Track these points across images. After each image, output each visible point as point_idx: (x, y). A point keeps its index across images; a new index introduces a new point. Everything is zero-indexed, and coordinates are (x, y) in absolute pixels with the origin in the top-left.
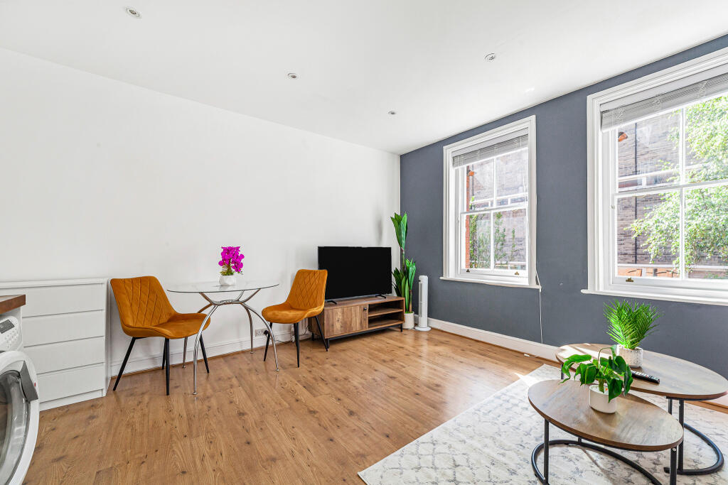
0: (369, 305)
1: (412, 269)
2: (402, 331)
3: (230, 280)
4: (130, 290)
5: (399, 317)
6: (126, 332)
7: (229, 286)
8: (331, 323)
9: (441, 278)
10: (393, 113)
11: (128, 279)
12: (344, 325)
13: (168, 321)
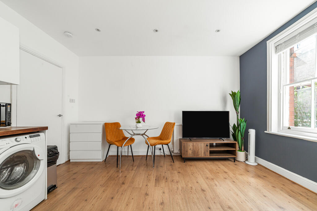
0: (210, 143)
1: (243, 125)
2: (234, 162)
3: (139, 125)
4: (110, 127)
5: (233, 153)
6: (108, 142)
7: (138, 127)
8: (186, 150)
9: (265, 132)
10: (218, 31)
11: (110, 123)
12: (194, 152)
13: (122, 139)
